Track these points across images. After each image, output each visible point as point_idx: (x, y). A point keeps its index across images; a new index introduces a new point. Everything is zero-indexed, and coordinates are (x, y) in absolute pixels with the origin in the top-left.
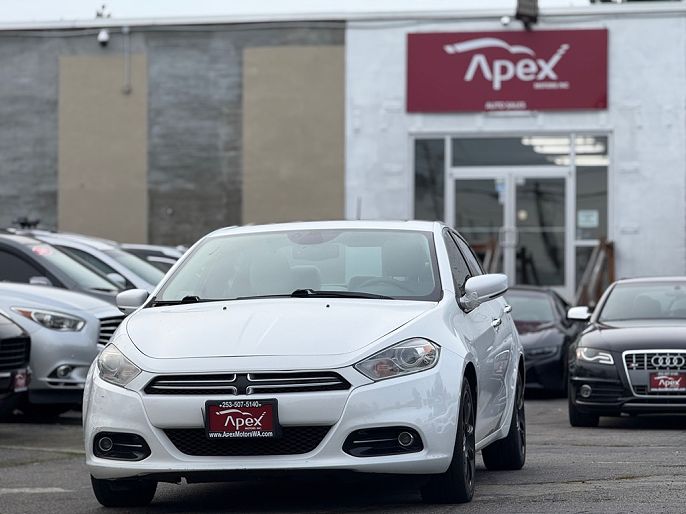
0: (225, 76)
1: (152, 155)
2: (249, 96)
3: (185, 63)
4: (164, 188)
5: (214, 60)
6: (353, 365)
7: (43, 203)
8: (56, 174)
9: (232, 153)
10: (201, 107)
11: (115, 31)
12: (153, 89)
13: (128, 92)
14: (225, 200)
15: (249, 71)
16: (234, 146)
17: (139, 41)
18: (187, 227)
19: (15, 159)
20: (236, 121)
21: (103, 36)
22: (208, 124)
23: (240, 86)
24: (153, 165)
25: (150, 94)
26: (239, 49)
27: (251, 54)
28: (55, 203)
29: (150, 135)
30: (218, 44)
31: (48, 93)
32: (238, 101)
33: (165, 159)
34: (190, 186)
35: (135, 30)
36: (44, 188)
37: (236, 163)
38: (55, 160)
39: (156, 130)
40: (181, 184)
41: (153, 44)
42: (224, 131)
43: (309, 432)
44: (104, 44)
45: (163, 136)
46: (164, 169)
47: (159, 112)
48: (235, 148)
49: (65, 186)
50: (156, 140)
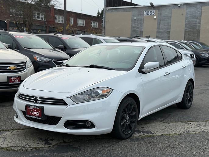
0: (199, 12)
1: (186, 25)
2: (202, 15)
3: (192, 9)
4: (187, 30)
5: (197, 9)
6: (70, 97)
7: (168, 33)
8: (170, 28)
9: (199, 24)
10: (194, 17)
11: (181, 4)
12: (187, 14)
13: (183, 15)
14: (197, 32)
15: (203, 10)
16: (199, 23)
17: (185, 6)
18: (191, 37)
19: (164, 26)
20: (200, 19)
21: (179, 5)
22: (195, 20)
23: (201, 13)
24: (186, 27)
25: (186, 15)
26: (202, 7)
27: (203, 8)
28: (170, 33)
29: (186, 22)
30: (198, 6)
31: (170, 15)
32: (201, 16)
33: (188, 26)
34: (192, 30)
35: (184, 4)
36: (168, 30)
37: (199, 26)
38: (170, 26)
39: (187, 21)
40: (190, 30)
41: (187, 6)
42: (198, 21)
43: (55, 118)
44: (179, 7)
45: (188, 22)
46: (187, 27)
47: (187, 18)
48: (200, 24)
49: (172, 30)
50: (187, 22)
